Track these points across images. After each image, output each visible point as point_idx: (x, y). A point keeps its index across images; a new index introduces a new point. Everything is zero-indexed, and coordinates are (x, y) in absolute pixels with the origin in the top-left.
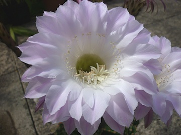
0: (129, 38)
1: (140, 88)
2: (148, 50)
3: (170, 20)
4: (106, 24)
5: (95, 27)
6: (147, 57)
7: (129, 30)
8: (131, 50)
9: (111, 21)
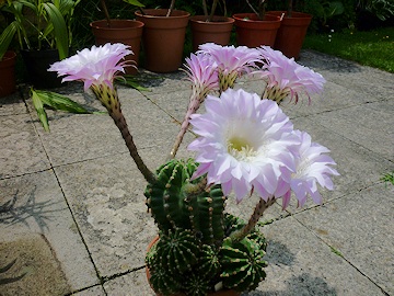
0: (276, 127)
1: (283, 165)
2: (290, 138)
3: (324, 116)
4: (258, 114)
5: (249, 115)
6: (290, 143)
7: (277, 120)
8: (277, 137)
9: (263, 110)
